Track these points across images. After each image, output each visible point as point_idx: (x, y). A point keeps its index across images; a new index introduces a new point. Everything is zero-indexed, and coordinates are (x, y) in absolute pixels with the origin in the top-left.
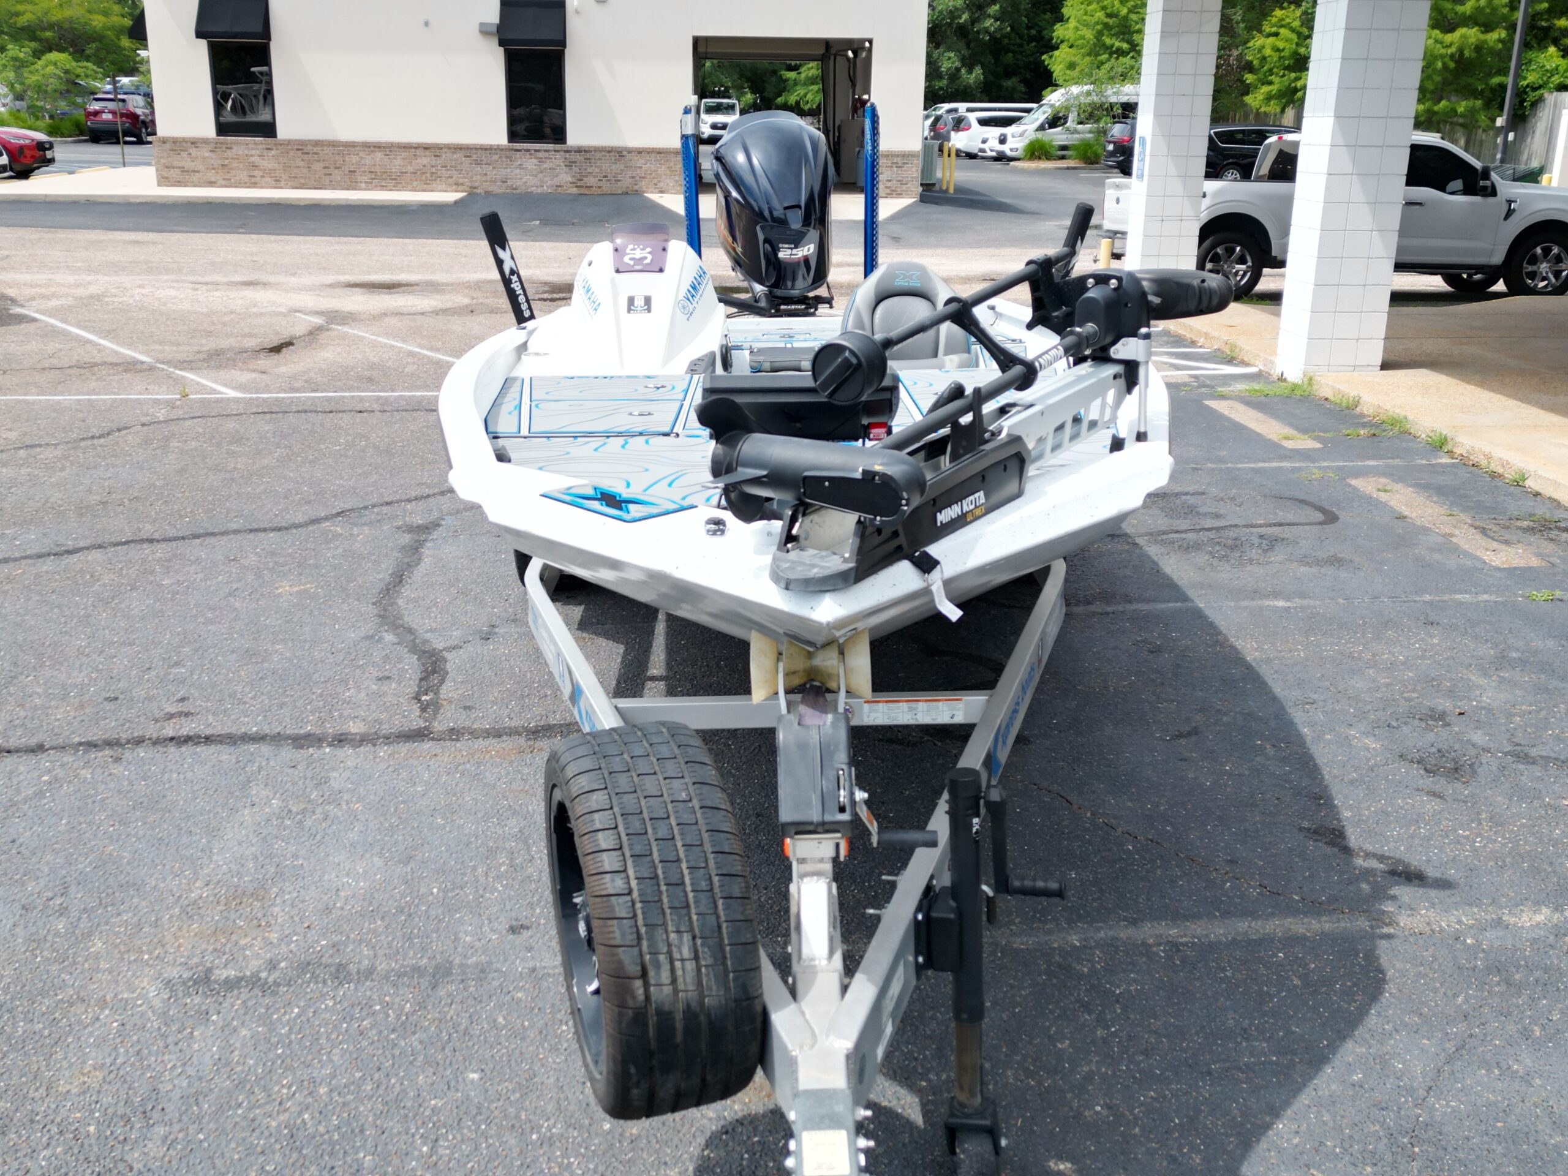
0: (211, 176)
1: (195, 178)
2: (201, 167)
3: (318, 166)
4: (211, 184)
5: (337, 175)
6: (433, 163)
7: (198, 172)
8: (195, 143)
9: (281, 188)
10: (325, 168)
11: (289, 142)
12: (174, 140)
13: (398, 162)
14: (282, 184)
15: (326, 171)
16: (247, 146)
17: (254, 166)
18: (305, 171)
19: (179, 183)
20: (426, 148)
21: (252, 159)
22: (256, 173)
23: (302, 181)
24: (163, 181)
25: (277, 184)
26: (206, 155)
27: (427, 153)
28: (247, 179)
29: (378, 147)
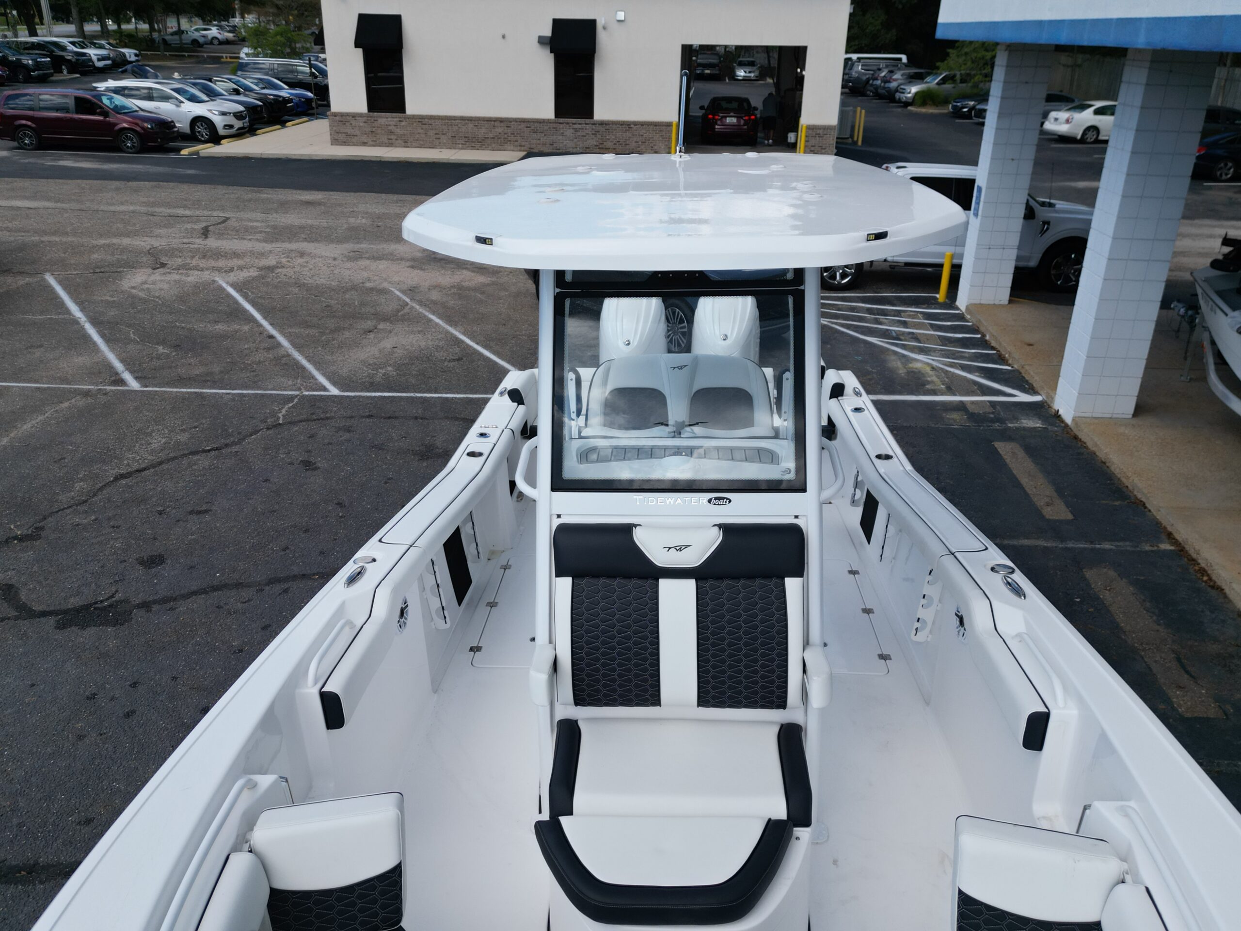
0: (364, 139)
1: (354, 140)
2: (358, 133)
3: (431, 133)
4: (364, 144)
5: (444, 139)
6: (506, 131)
7: (356, 136)
8: (354, 116)
9: (408, 147)
10: (436, 134)
11: (413, 117)
12: (342, 115)
13: (483, 130)
14: (409, 144)
15: (437, 136)
16: (386, 119)
17: (392, 133)
18: (423, 136)
19: (344, 143)
20: (501, 120)
21: (390, 128)
22: (393, 137)
23: (421, 142)
24: (335, 141)
25: (406, 144)
26: (362, 125)
27: (502, 124)
28: (387, 141)
29: (470, 119)
